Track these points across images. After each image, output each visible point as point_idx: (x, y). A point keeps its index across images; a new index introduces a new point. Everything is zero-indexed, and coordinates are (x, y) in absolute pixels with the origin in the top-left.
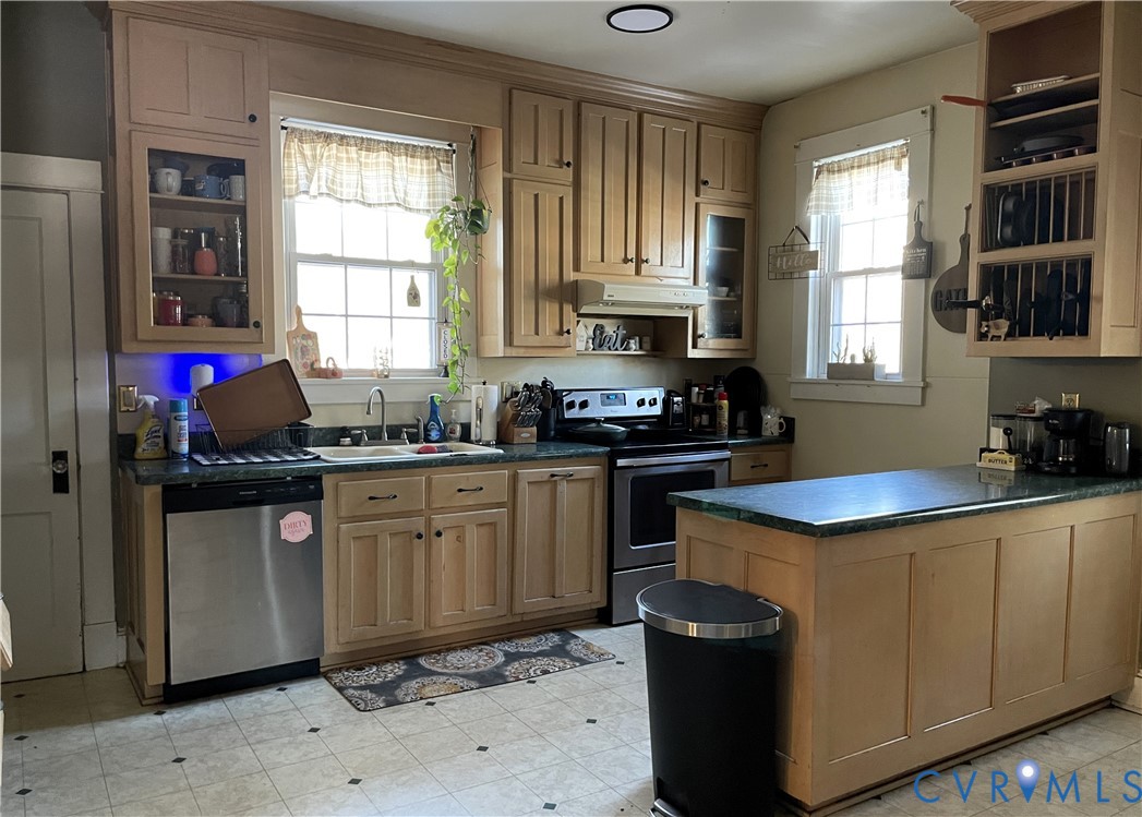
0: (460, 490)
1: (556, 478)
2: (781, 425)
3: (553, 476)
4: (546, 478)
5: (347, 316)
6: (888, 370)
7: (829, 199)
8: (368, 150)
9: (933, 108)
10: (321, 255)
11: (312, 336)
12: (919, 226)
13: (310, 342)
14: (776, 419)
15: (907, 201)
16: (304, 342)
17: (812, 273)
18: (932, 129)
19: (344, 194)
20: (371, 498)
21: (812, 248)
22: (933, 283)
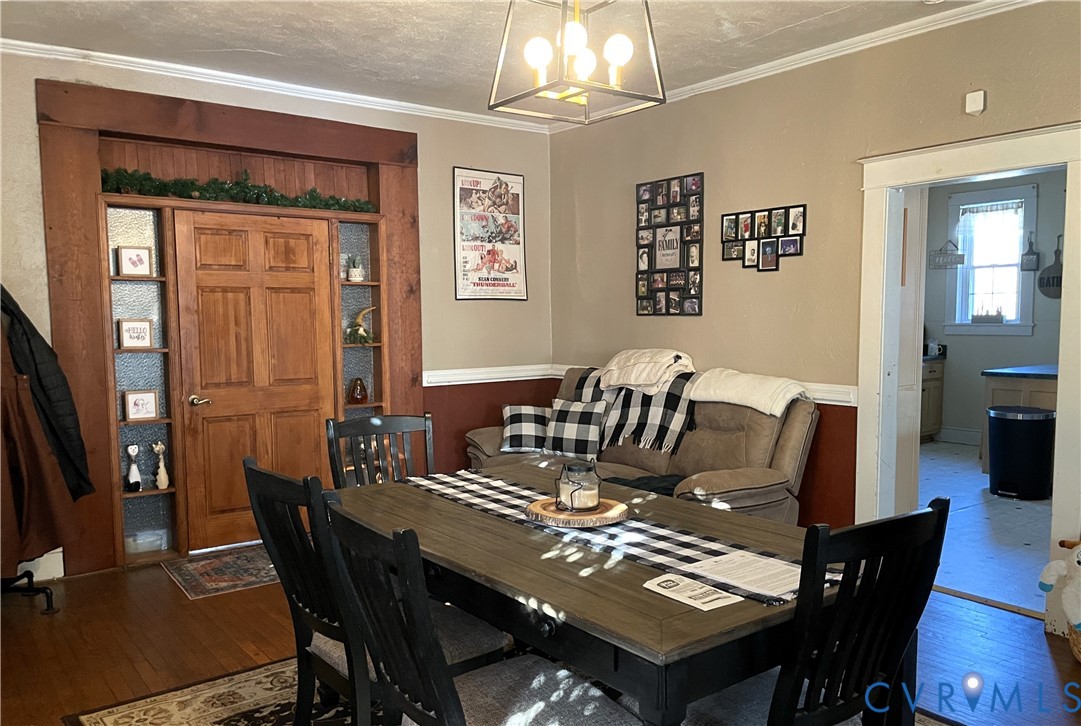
2: (940, 350)
6: (1008, 318)
7: (970, 227)
9: (1038, 185)
12: (1031, 244)
14: (937, 347)
15: (1022, 231)
17: (959, 266)
18: (1038, 196)
21: (960, 252)
22: (1038, 273)
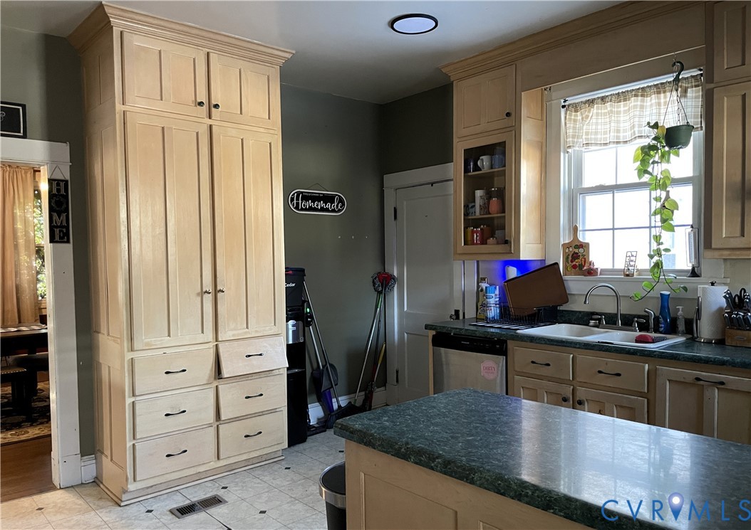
0: (600, 372)
1: (701, 382)
3: (698, 379)
4: (690, 379)
5: (613, 229)
8: (625, 100)
10: (597, 187)
11: (584, 246)
13: (581, 250)
16: (576, 251)
19: (621, 138)
20: (533, 362)
